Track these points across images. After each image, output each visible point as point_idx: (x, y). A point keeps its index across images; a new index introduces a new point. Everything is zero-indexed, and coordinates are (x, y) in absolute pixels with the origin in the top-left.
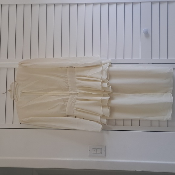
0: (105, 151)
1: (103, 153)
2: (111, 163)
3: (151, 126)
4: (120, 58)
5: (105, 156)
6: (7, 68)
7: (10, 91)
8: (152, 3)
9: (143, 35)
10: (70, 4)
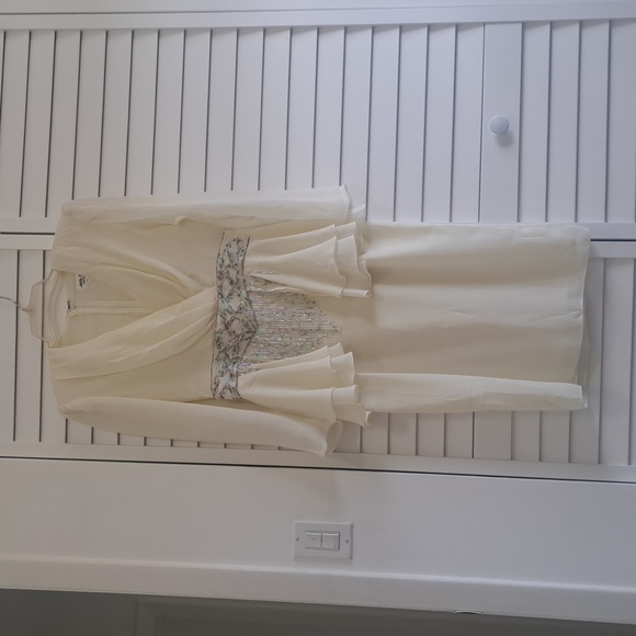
0: (350, 542)
1: (345, 547)
2: (370, 582)
3: (512, 459)
4: (408, 219)
5: (351, 558)
6: (19, 252)
7: (30, 310)
8: (525, 25)
9: (490, 137)
10: (238, 31)
